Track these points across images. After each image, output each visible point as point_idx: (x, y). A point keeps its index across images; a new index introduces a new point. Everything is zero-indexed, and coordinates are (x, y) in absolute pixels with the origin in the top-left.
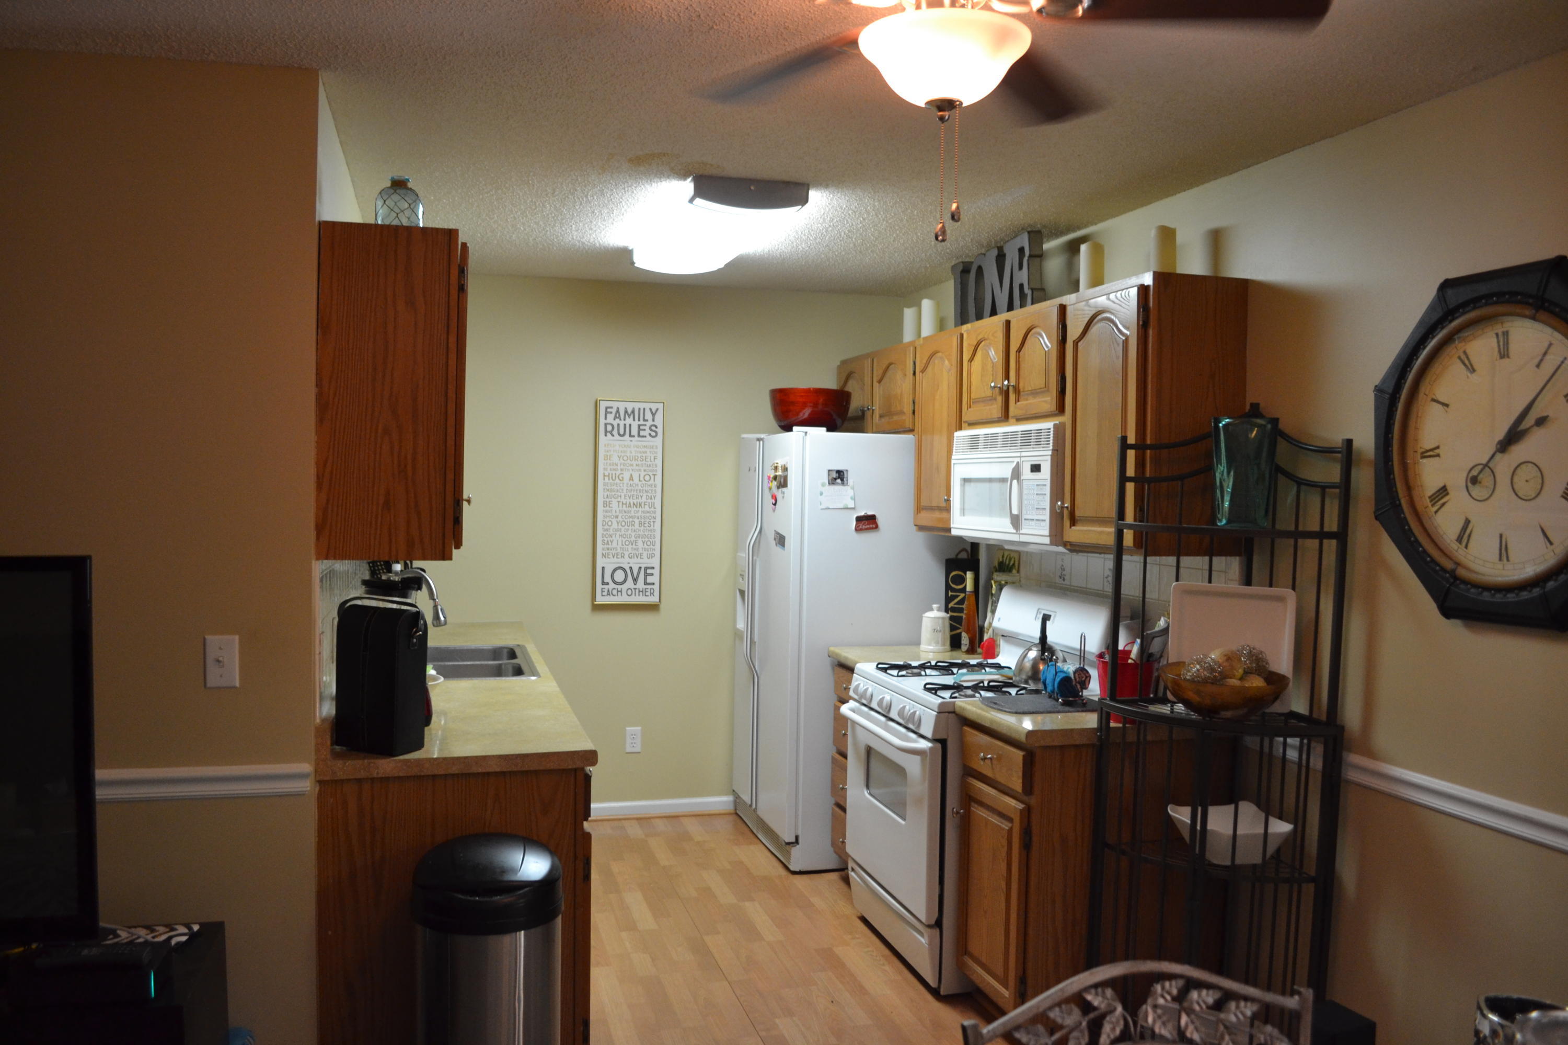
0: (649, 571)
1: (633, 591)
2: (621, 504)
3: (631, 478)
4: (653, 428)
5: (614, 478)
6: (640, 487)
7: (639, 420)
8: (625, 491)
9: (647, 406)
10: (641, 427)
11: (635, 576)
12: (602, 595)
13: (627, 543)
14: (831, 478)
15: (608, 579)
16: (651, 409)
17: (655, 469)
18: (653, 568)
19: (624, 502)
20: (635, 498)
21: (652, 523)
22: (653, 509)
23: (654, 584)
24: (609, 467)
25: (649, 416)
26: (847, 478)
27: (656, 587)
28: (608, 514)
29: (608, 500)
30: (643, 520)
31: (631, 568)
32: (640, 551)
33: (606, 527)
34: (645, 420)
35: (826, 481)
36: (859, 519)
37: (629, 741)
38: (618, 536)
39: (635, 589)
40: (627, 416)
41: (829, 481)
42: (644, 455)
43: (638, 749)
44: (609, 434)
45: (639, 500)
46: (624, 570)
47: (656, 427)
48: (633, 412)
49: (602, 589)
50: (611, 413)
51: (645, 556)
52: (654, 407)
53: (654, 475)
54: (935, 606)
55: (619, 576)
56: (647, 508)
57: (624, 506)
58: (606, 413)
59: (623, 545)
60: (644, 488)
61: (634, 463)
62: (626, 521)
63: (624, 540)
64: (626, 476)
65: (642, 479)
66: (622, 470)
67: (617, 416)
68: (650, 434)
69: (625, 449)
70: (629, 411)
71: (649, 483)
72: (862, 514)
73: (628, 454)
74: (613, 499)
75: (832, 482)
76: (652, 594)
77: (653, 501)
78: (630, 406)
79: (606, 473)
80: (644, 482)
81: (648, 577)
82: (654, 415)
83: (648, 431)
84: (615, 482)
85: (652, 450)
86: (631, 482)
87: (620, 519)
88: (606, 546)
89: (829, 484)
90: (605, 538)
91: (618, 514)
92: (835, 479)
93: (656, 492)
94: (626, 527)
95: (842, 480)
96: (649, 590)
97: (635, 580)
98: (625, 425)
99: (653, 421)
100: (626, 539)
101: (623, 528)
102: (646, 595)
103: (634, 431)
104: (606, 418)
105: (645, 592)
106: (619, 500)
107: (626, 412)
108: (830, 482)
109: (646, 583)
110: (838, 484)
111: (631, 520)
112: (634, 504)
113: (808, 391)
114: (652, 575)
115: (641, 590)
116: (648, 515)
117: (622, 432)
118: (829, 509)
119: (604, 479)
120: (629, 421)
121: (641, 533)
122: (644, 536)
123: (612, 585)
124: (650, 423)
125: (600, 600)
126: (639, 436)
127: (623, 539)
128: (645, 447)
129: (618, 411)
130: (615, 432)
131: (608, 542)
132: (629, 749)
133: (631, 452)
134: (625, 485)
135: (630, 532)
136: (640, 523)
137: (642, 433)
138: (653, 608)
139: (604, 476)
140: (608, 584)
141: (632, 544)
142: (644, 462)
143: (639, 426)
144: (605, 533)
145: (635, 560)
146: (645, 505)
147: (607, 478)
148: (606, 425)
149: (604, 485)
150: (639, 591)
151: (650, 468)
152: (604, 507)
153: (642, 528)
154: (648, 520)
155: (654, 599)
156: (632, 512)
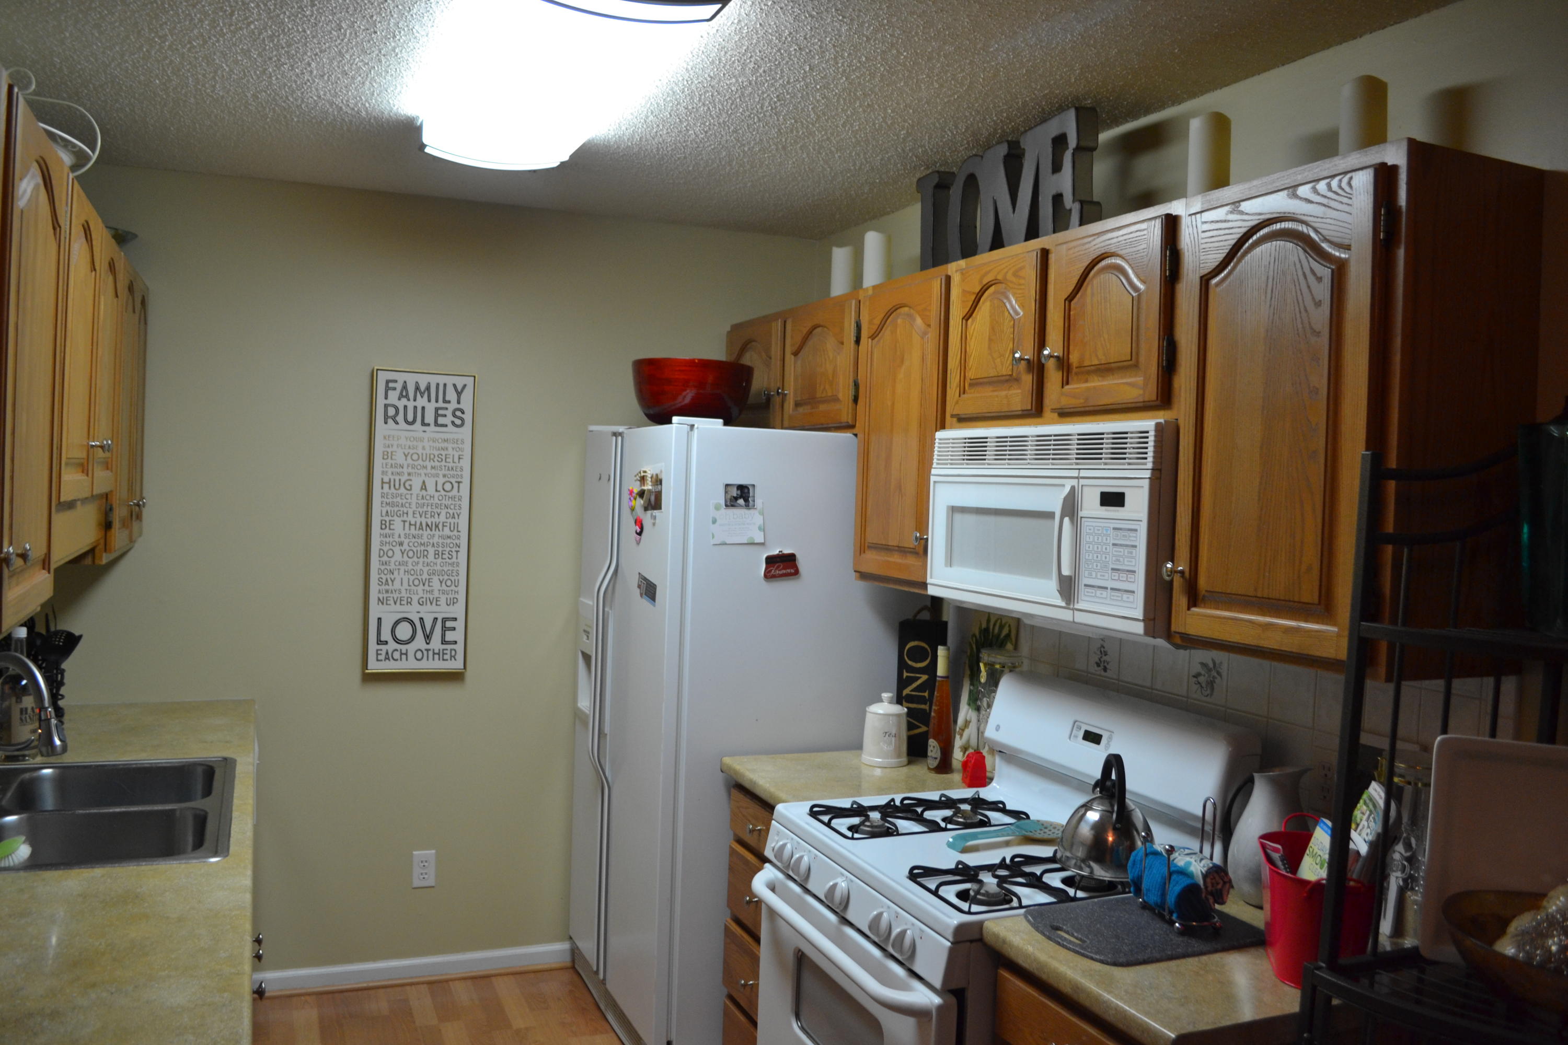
0: (449, 624)
1: (425, 653)
2: (407, 524)
3: (424, 487)
4: (458, 413)
5: (397, 486)
6: (436, 501)
7: (437, 401)
8: (413, 506)
9: (450, 381)
10: (440, 412)
11: (428, 633)
12: (378, 660)
13: (416, 582)
14: (729, 497)
15: (386, 635)
16: (455, 386)
17: (459, 473)
18: (455, 619)
19: (413, 523)
20: (428, 516)
21: (454, 554)
22: (455, 533)
23: (455, 642)
24: (390, 471)
25: (451, 395)
26: (754, 497)
27: (460, 647)
28: (388, 540)
29: (387, 519)
30: (440, 549)
31: (421, 619)
32: (436, 594)
33: (385, 558)
34: (445, 401)
35: (723, 502)
36: (770, 561)
37: (417, 871)
38: (402, 571)
39: (428, 650)
40: (418, 393)
41: (726, 501)
42: (443, 453)
43: (431, 882)
44: (390, 421)
45: (436, 520)
46: (411, 622)
47: (463, 413)
48: (428, 388)
49: (377, 650)
50: (395, 389)
51: (443, 601)
52: (460, 382)
53: (459, 483)
54: (885, 695)
55: (404, 631)
56: (447, 531)
57: (413, 527)
58: (387, 389)
59: (409, 586)
60: (443, 502)
61: (429, 464)
62: (415, 550)
63: (412, 578)
64: (416, 483)
65: (440, 488)
66: (409, 474)
67: (404, 394)
68: (453, 423)
69: (415, 443)
70: (423, 388)
71: (450, 494)
72: (776, 552)
73: (420, 451)
74: (395, 518)
75: (731, 503)
76: (453, 657)
77: (456, 521)
78: (423, 381)
79: (386, 479)
80: (443, 493)
81: (447, 633)
82: (459, 394)
83: (450, 418)
84: (399, 492)
85: (455, 446)
86: (424, 492)
87: (405, 547)
88: (384, 587)
89: (726, 506)
90: (382, 576)
91: (402, 539)
92: (736, 499)
93: (460, 508)
94: (415, 559)
95: (746, 500)
96: (448, 652)
97: (428, 637)
98: (415, 407)
99: (459, 402)
100: (415, 576)
101: (410, 561)
102: (443, 660)
103: (429, 418)
104: (386, 398)
105: (444, 654)
106: (405, 518)
107: (417, 388)
108: (728, 503)
109: (444, 642)
110: (741, 506)
111: (423, 548)
112: (427, 525)
113: (691, 363)
114: (454, 629)
115: (436, 651)
116: (449, 541)
117: (410, 418)
118: (726, 544)
119: (382, 488)
120: (421, 402)
121: (439, 568)
122: (441, 573)
123: (392, 645)
124: (453, 405)
125: (375, 666)
126: (436, 424)
127: (410, 576)
128: (446, 441)
129: (405, 387)
130: (400, 418)
131: (387, 580)
132: (417, 883)
133: (424, 448)
134: (414, 497)
135: (420, 566)
136: (436, 554)
137: (441, 420)
138: (455, 677)
139: (383, 482)
140: (386, 643)
141: (424, 585)
142: (443, 463)
143: (437, 409)
144: (383, 568)
145: (428, 607)
146: (443, 526)
147: (386, 486)
148: (386, 406)
149: (382, 497)
150: (434, 654)
151: (452, 473)
152: (381, 528)
153: (439, 560)
154: (448, 549)
155: (456, 665)
156: (425, 537)
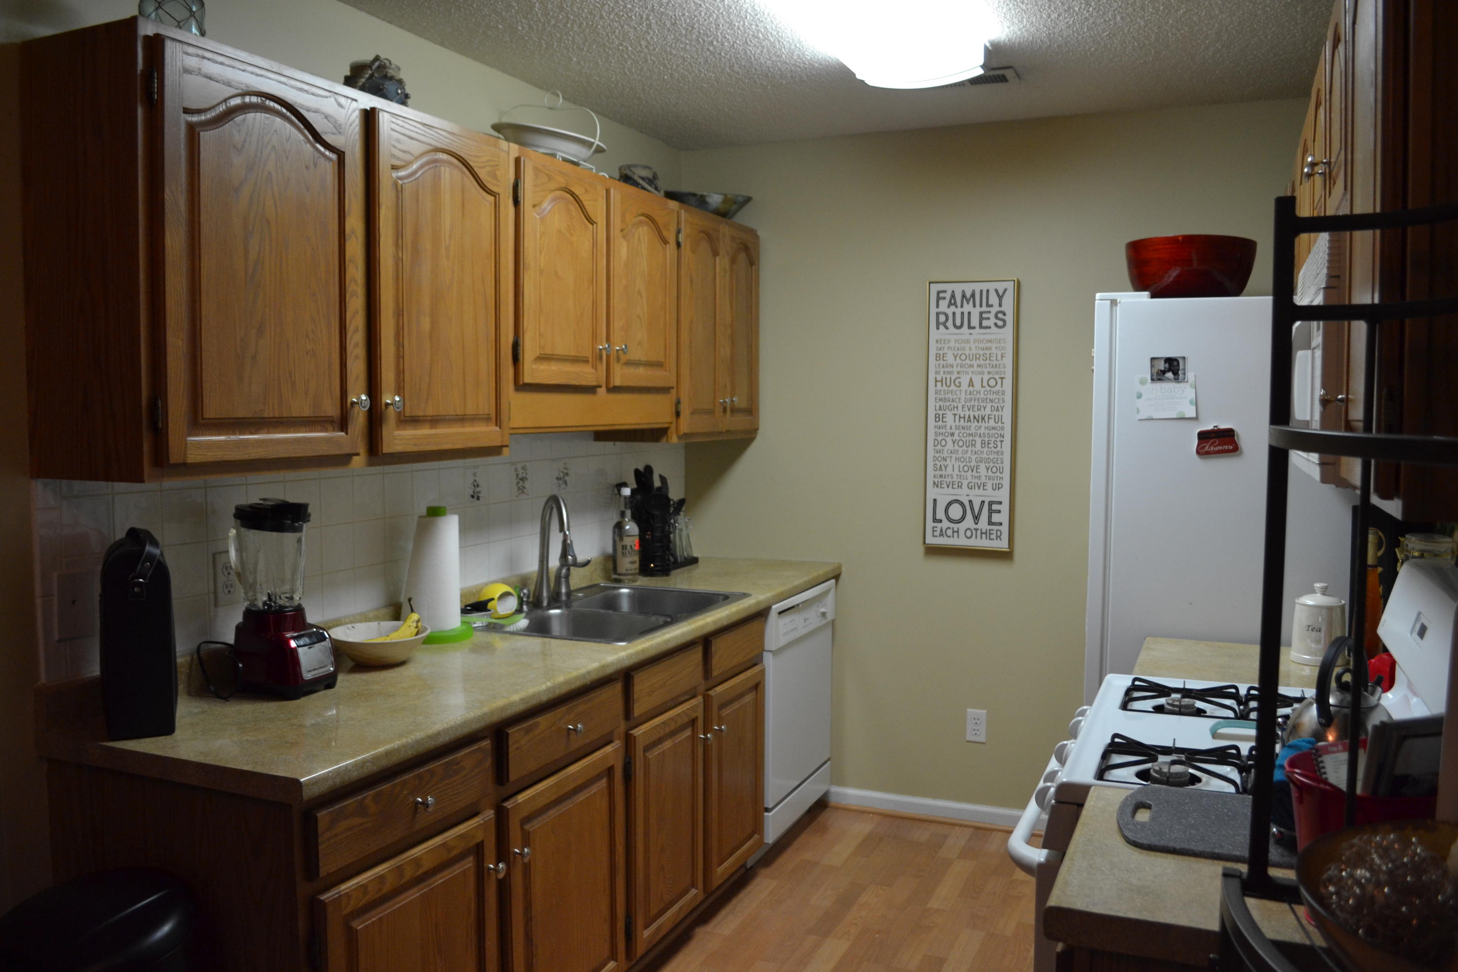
0: (995, 507)
1: (974, 532)
2: (957, 417)
3: (971, 383)
4: (1000, 316)
5: (948, 384)
6: (982, 395)
7: (981, 306)
8: (963, 400)
9: (992, 286)
10: (984, 316)
11: (976, 514)
12: (933, 536)
13: (966, 469)
14: (1155, 370)
15: (940, 515)
16: (996, 291)
17: (1002, 370)
18: (1000, 503)
19: (962, 415)
20: (976, 409)
21: (999, 444)
22: (1000, 424)
23: (1001, 524)
24: (942, 370)
25: (994, 299)
26: (1184, 369)
27: (1005, 529)
28: (941, 431)
29: (941, 413)
30: (986, 439)
31: (970, 501)
32: (983, 480)
33: (939, 447)
34: (988, 305)
35: (1149, 377)
36: (1204, 436)
37: (970, 726)
38: (953, 459)
39: (976, 530)
40: (965, 301)
41: (1152, 375)
42: (988, 352)
43: (982, 738)
44: (941, 327)
45: (982, 413)
46: (962, 504)
47: (1004, 314)
48: (973, 295)
49: (933, 527)
50: (944, 298)
51: (989, 486)
52: (1001, 287)
53: (1002, 378)
54: (1318, 585)
55: (956, 512)
56: (992, 423)
57: (962, 420)
58: (939, 299)
59: (960, 471)
60: (989, 396)
61: (975, 363)
62: (964, 439)
63: (962, 465)
64: (965, 380)
65: (985, 384)
66: (958, 373)
67: (953, 302)
68: (996, 324)
69: (963, 345)
70: (968, 295)
71: (995, 389)
72: (1210, 427)
73: (967, 352)
74: (947, 411)
75: (1158, 376)
76: (999, 537)
77: (1000, 413)
78: (968, 288)
79: (939, 378)
80: (988, 388)
81: (993, 515)
82: (1000, 298)
83: (993, 320)
84: (950, 389)
85: (998, 345)
86: (971, 388)
87: (956, 437)
88: (938, 473)
89: (1152, 380)
90: (937, 462)
91: (953, 430)
92: (1164, 372)
93: (1004, 402)
94: (964, 448)
95: (1176, 373)
96: (994, 532)
97: (976, 518)
98: (962, 313)
99: (1000, 305)
100: (965, 463)
101: (961, 449)
102: (990, 539)
103: (975, 322)
104: (938, 306)
105: (990, 534)
106: (955, 412)
107: (964, 296)
108: (1155, 377)
109: (990, 523)
110: (1169, 380)
111: (971, 438)
112: (975, 417)
114: (999, 512)
115: (984, 531)
116: (994, 432)
117: (958, 323)
118: (1152, 419)
119: (936, 386)
120: (968, 307)
121: (985, 456)
122: (988, 460)
123: (946, 524)
124: (996, 308)
125: (930, 540)
126: (981, 326)
127: (960, 463)
128: (990, 341)
129: (953, 296)
130: (950, 324)
131: (941, 466)
132: (970, 737)
133: (970, 349)
134: (963, 393)
135: (969, 454)
136: (983, 443)
137: (985, 323)
138: (1005, 556)
139: (936, 381)
140: (941, 521)
141: (972, 471)
142: (988, 362)
143: (981, 313)
144: (937, 455)
145: (977, 491)
146: (989, 418)
147: (939, 384)
148: (938, 314)
149: (936, 393)
150: (982, 533)
151: (995, 370)
152: (936, 421)
153: (985, 449)
154: (993, 439)
155: (1002, 544)
156: (973, 428)
